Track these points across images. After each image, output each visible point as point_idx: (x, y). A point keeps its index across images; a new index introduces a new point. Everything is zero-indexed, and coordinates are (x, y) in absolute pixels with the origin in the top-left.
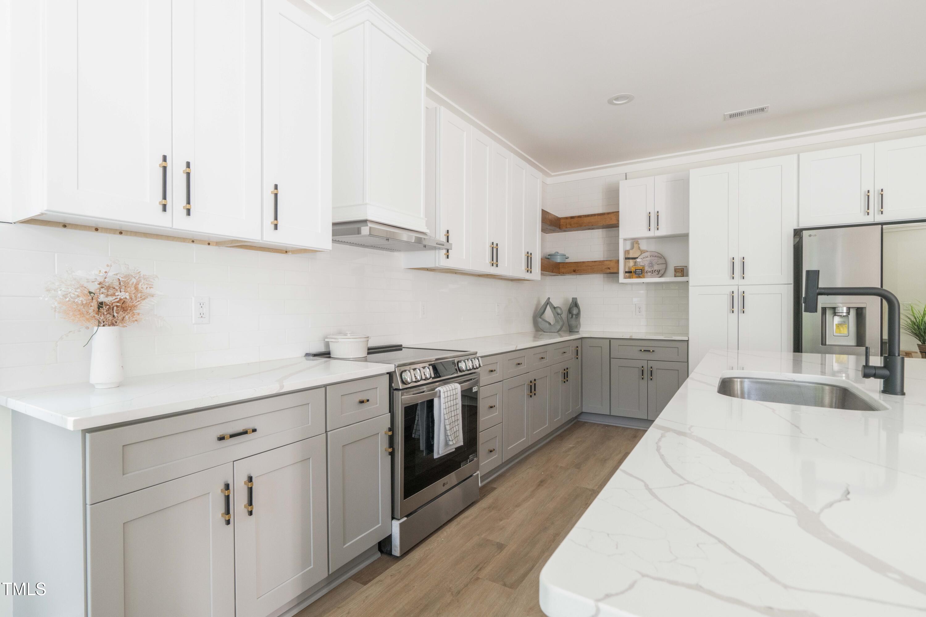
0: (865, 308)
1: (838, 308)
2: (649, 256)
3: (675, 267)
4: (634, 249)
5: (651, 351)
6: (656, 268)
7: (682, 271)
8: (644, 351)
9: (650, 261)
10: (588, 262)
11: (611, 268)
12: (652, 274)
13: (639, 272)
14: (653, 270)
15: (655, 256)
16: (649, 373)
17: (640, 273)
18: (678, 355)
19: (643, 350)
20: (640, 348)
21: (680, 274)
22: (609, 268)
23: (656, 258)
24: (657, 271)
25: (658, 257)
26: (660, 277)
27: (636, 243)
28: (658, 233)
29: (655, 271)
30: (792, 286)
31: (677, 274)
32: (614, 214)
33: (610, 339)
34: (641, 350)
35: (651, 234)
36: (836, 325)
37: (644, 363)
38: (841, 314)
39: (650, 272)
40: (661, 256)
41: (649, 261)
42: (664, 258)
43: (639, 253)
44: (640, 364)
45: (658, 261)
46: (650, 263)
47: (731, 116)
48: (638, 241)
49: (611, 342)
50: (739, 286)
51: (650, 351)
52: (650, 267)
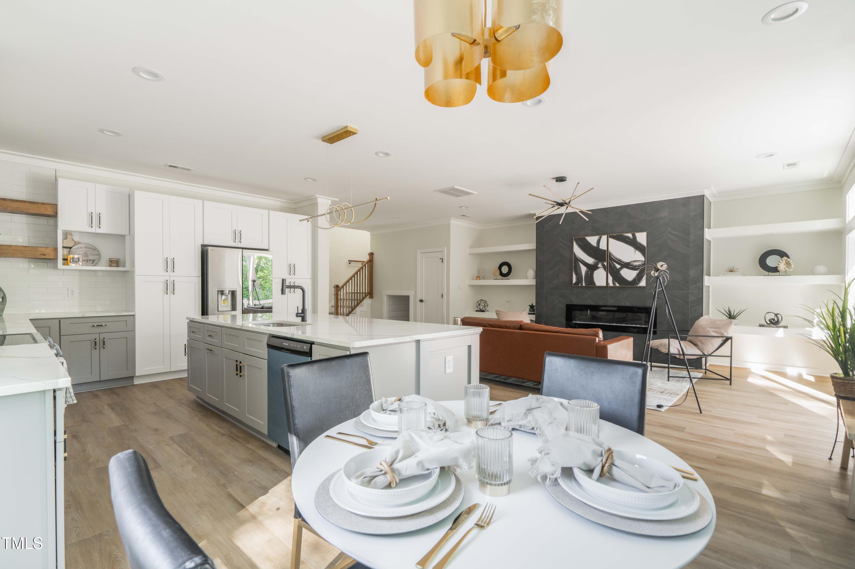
0: (236, 291)
1: (225, 291)
2: (84, 247)
3: (109, 259)
4: (68, 239)
5: (104, 325)
6: (91, 257)
7: (117, 262)
8: (97, 326)
9: (85, 252)
10: (16, 247)
11: (46, 254)
12: (87, 263)
13: (76, 260)
14: (87, 260)
15: (90, 248)
16: (102, 343)
17: (78, 261)
18: (126, 326)
19: (95, 326)
20: (93, 324)
21: (116, 264)
22: (44, 255)
23: (91, 250)
24: (92, 260)
25: (92, 249)
26: (94, 266)
27: (70, 234)
28: (98, 231)
29: (89, 261)
30: (201, 278)
31: (113, 264)
32: (50, 205)
33: (60, 320)
34: (94, 326)
35: (92, 230)
36: (223, 300)
37: (97, 336)
38: (225, 294)
39: (85, 261)
40: (95, 248)
41: (83, 251)
42: (98, 251)
43: (73, 244)
44: (92, 337)
45: (92, 252)
46: (86, 253)
47: (170, 166)
48: (71, 233)
49: (61, 322)
50: (171, 277)
51: (102, 325)
52: (85, 256)
